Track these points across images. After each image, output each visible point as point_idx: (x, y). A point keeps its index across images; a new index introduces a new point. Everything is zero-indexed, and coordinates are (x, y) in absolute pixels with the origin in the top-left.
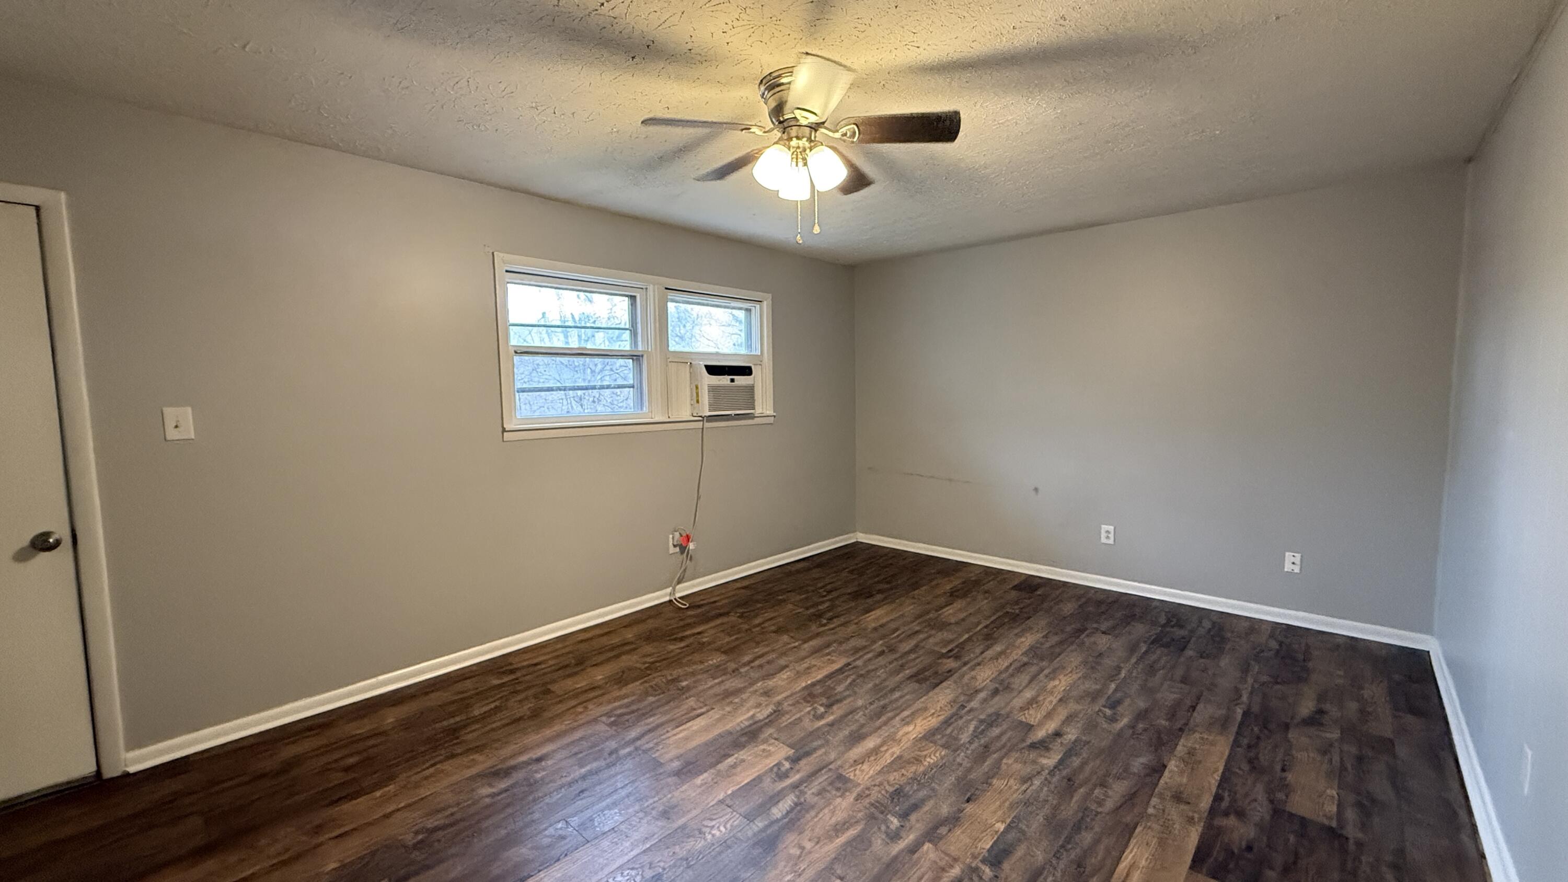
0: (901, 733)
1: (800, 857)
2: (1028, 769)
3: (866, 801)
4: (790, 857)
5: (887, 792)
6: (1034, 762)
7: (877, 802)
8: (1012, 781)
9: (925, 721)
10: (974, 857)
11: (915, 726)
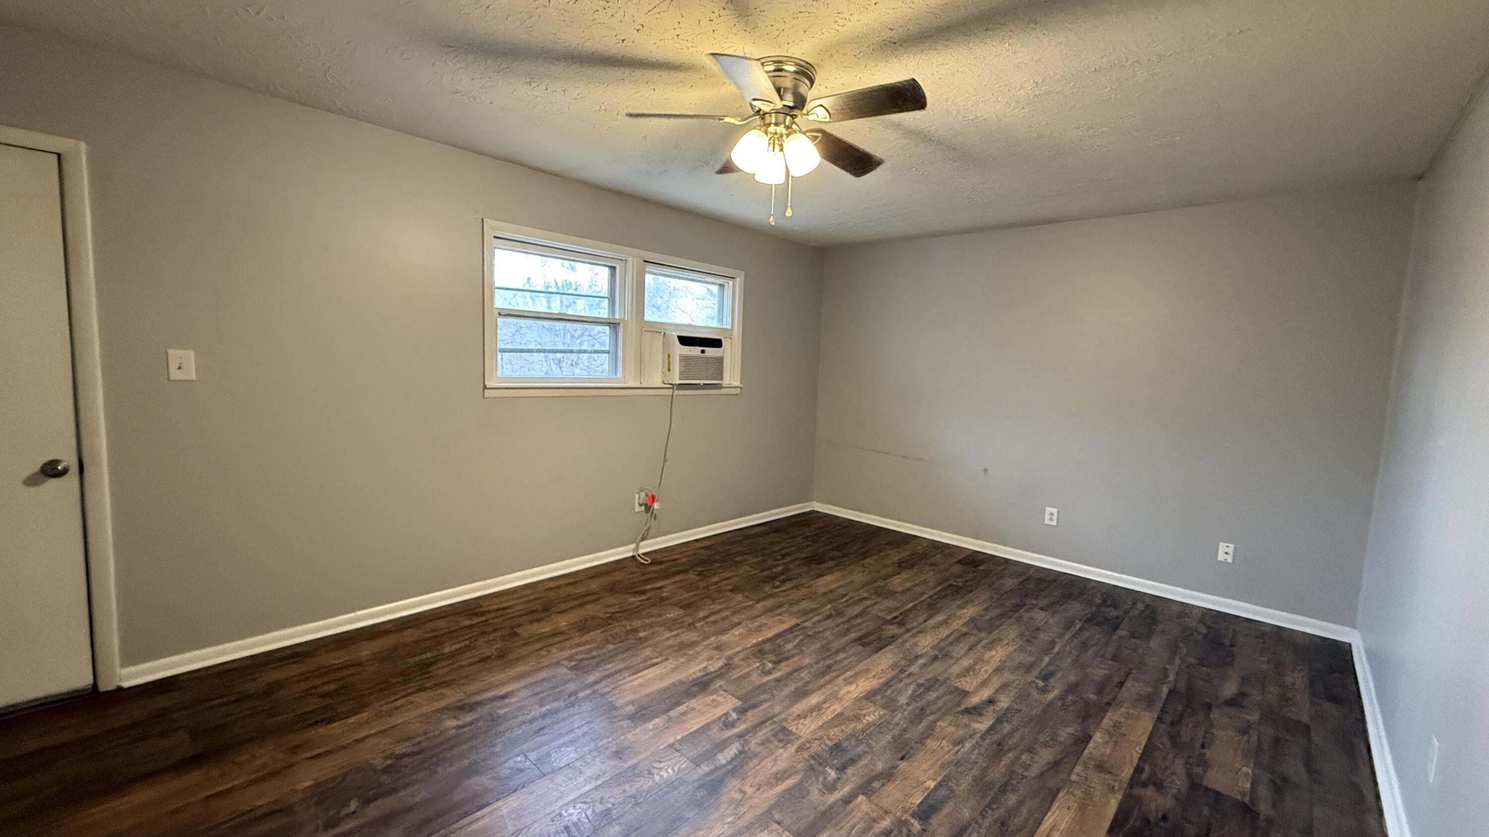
0: (842, 693)
1: (741, 800)
2: (961, 733)
3: (806, 754)
4: (732, 800)
5: (826, 745)
6: (967, 726)
7: (817, 754)
8: (944, 743)
9: (867, 682)
10: (905, 811)
11: (857, 686)
